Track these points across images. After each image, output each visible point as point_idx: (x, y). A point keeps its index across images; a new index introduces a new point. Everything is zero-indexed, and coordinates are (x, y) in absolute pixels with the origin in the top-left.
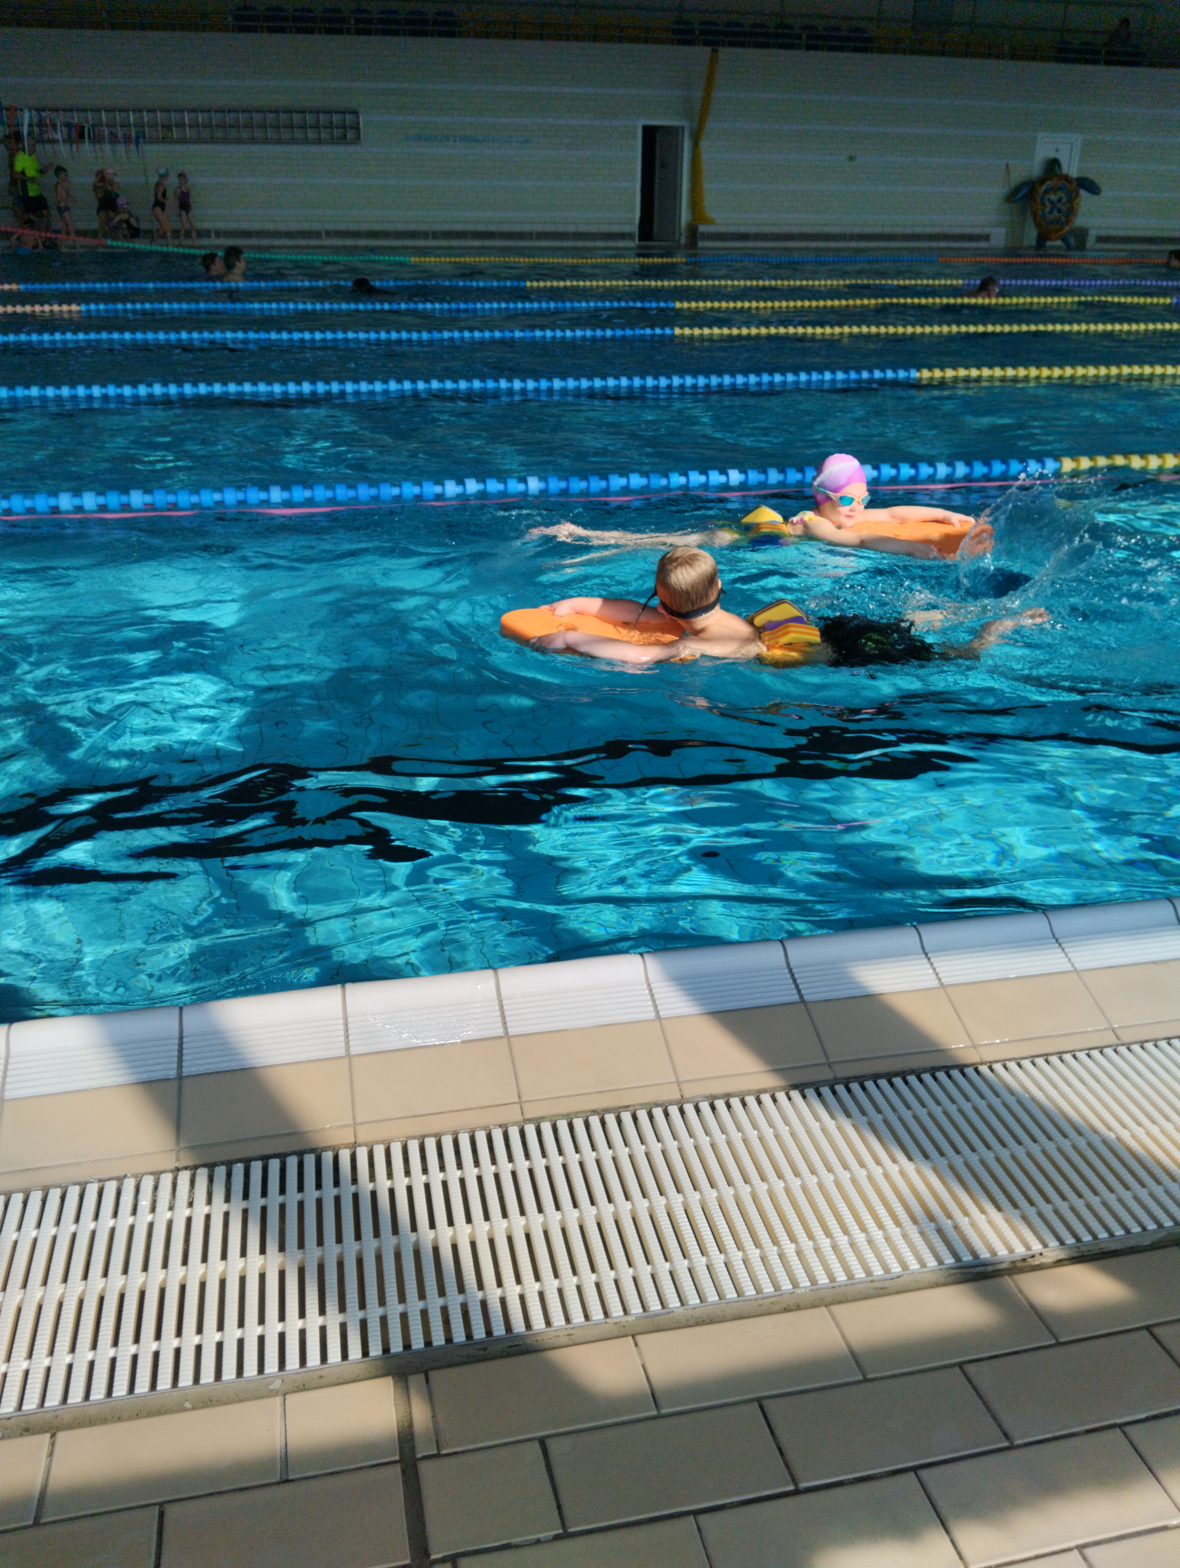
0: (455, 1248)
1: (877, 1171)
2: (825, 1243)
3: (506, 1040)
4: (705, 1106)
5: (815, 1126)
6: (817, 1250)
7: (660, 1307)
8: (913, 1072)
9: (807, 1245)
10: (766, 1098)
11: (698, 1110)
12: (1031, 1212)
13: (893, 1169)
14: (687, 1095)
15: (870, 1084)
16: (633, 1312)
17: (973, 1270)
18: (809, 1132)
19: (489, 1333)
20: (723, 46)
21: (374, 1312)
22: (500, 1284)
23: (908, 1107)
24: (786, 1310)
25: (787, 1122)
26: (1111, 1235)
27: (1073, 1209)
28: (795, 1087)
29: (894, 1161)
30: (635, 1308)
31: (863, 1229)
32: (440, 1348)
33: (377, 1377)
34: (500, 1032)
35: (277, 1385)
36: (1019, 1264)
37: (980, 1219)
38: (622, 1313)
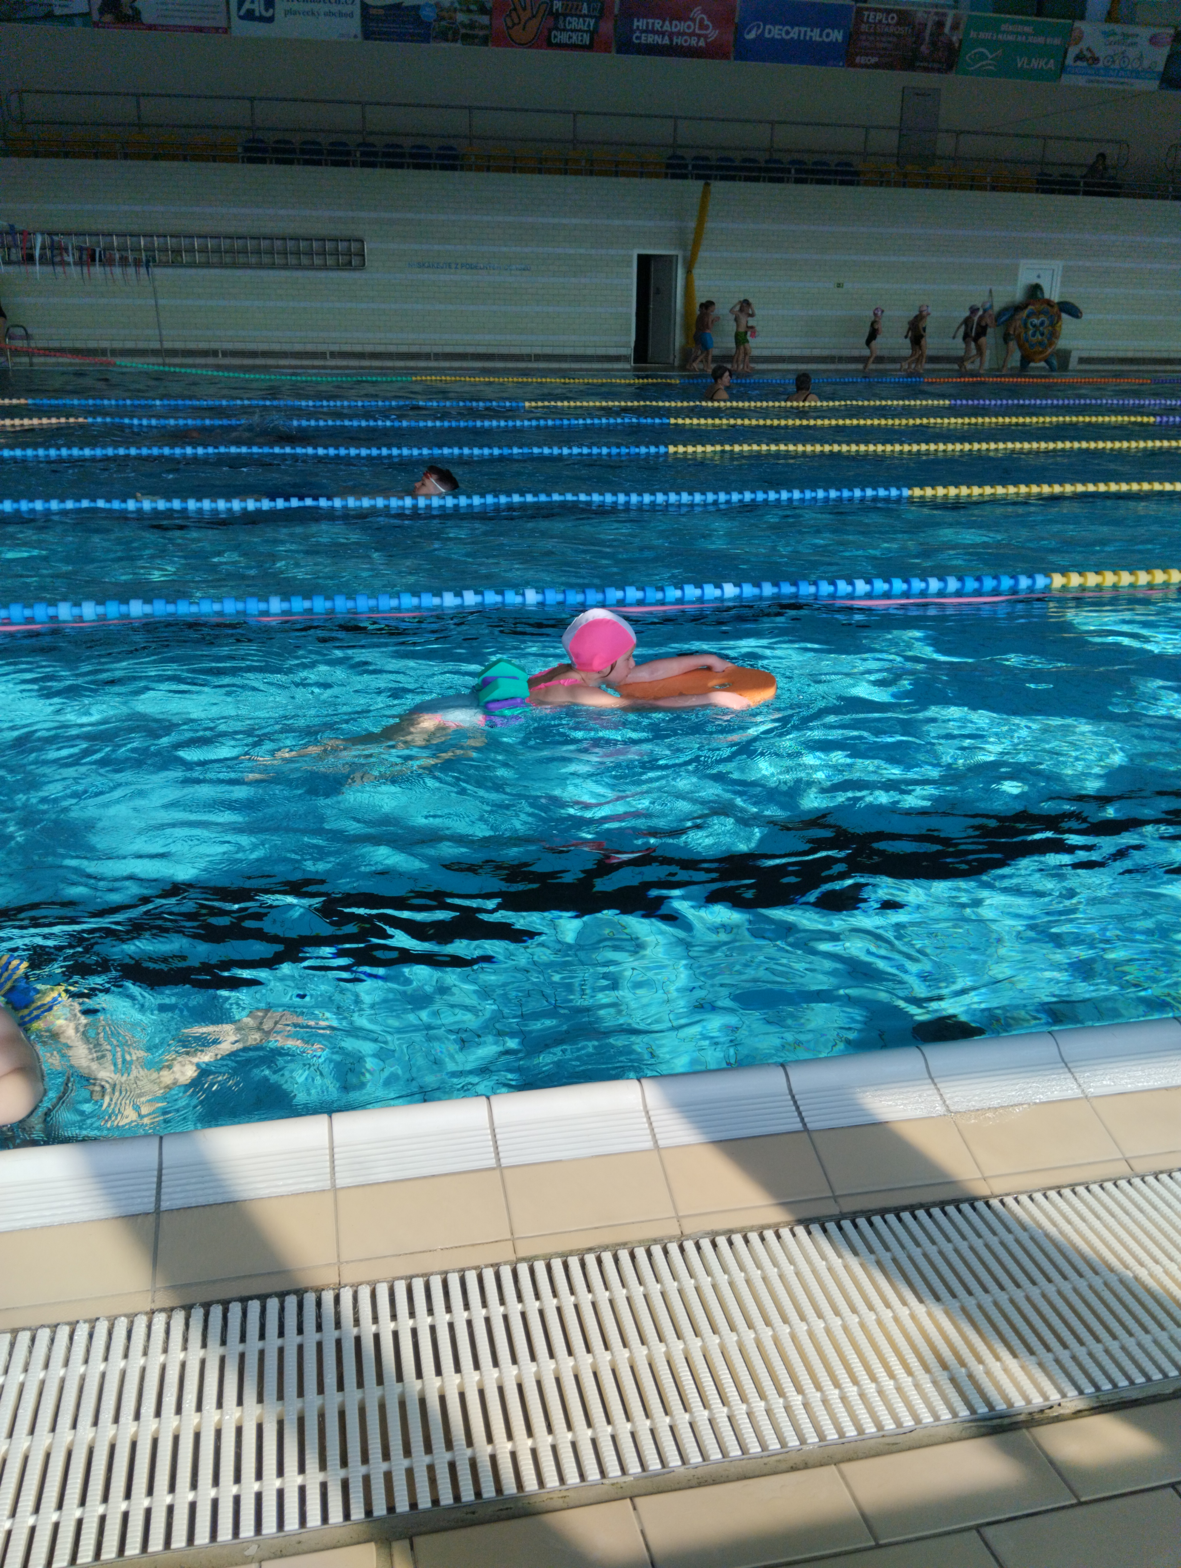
0: (442, 1399)
1: (887, 1315)
2: (834, 1394)
3: (498, 1172)
4: (706, 1243)
5: (821, 1265)
6: (825, 1402)
7: (659, 1466)
8: (921, 1206)
9: (815, 1397)
10: (769, 1234)
11: (698, 1247)
12: (1048, 1358)
13: (904, 1312)
14: (687, 1232)
15: (877, 1220)
16: (631, 1471)
17: (988, 1423)
18: (814, 1272)
19: (478, 1494)
20: (716, 179)
21: (356, 1470)
22: (490, 1439)
23: (918, 1244)
24: (793, 1469)
25: (792, 1261)
26: (1132, 1382)
27: (1091, 1355)
28: (800, 1222)
29: (904, 1303)
30: (634, 1468)
31: (873, 1378)
32: (426, 1511)
33: (359, 1543)
34: (492, 1163)
35: (252, 1550)
36: (1037, 1416)
37: (996, 1367)
38: (619, 1473)
